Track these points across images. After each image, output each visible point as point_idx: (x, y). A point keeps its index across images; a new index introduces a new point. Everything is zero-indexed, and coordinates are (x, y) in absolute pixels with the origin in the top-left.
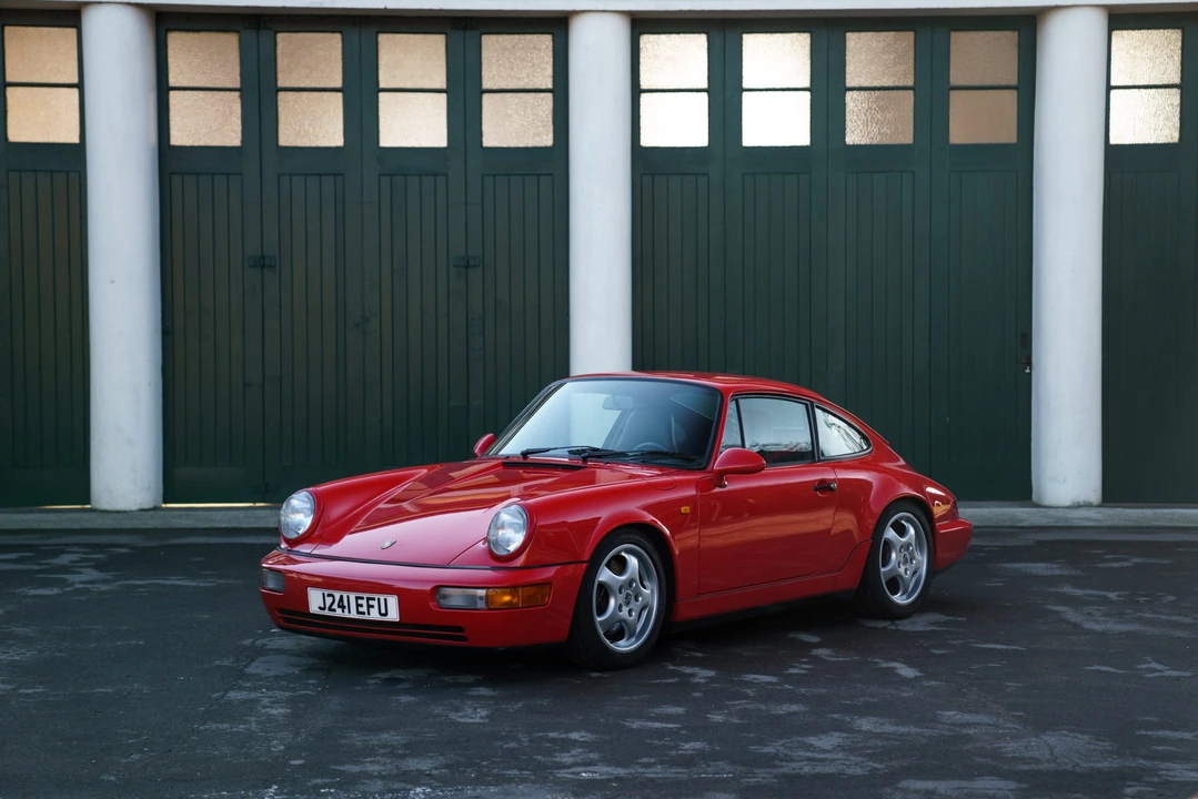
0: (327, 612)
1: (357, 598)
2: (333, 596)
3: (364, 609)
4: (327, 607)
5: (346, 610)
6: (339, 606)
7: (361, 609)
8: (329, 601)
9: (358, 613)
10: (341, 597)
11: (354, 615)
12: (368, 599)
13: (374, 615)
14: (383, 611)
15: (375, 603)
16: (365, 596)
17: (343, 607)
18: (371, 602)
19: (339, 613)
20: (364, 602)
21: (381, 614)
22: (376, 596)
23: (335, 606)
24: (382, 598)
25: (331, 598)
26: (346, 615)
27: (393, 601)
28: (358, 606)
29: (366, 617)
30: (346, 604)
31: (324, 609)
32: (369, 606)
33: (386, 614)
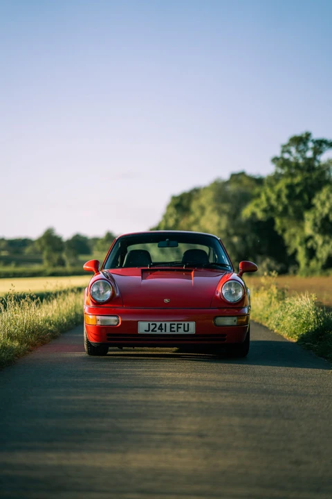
0: (150, 332)
1: (171, 324)
2: (156, 324)
3: (175, 329)
4: (151, 329)
5: (163, 331)
6: (159, 329)
7: (172, 329)
8: (152, 327)
9: (171, 331)
10: (161, 324)
11: (168, 332)
12: (178, 324)
13: (181, 331)
14: (186, 329)
15: (182, 326)
16: (176, 323)
17: (162, 329)
18: (179, 326)
19: (159, 332)
20: (175, 326)
21: (185, 331)
22: (183, 323)
23: (156, 329)
24: (186, 323)
25: (154, 326)
26: (163, 332)
27: (192, 325)
28: (171, 328)
29: (176, 333)
30: (163, 327)
31: (149, 331)
32: (178, 328)
33: (188, 330)
